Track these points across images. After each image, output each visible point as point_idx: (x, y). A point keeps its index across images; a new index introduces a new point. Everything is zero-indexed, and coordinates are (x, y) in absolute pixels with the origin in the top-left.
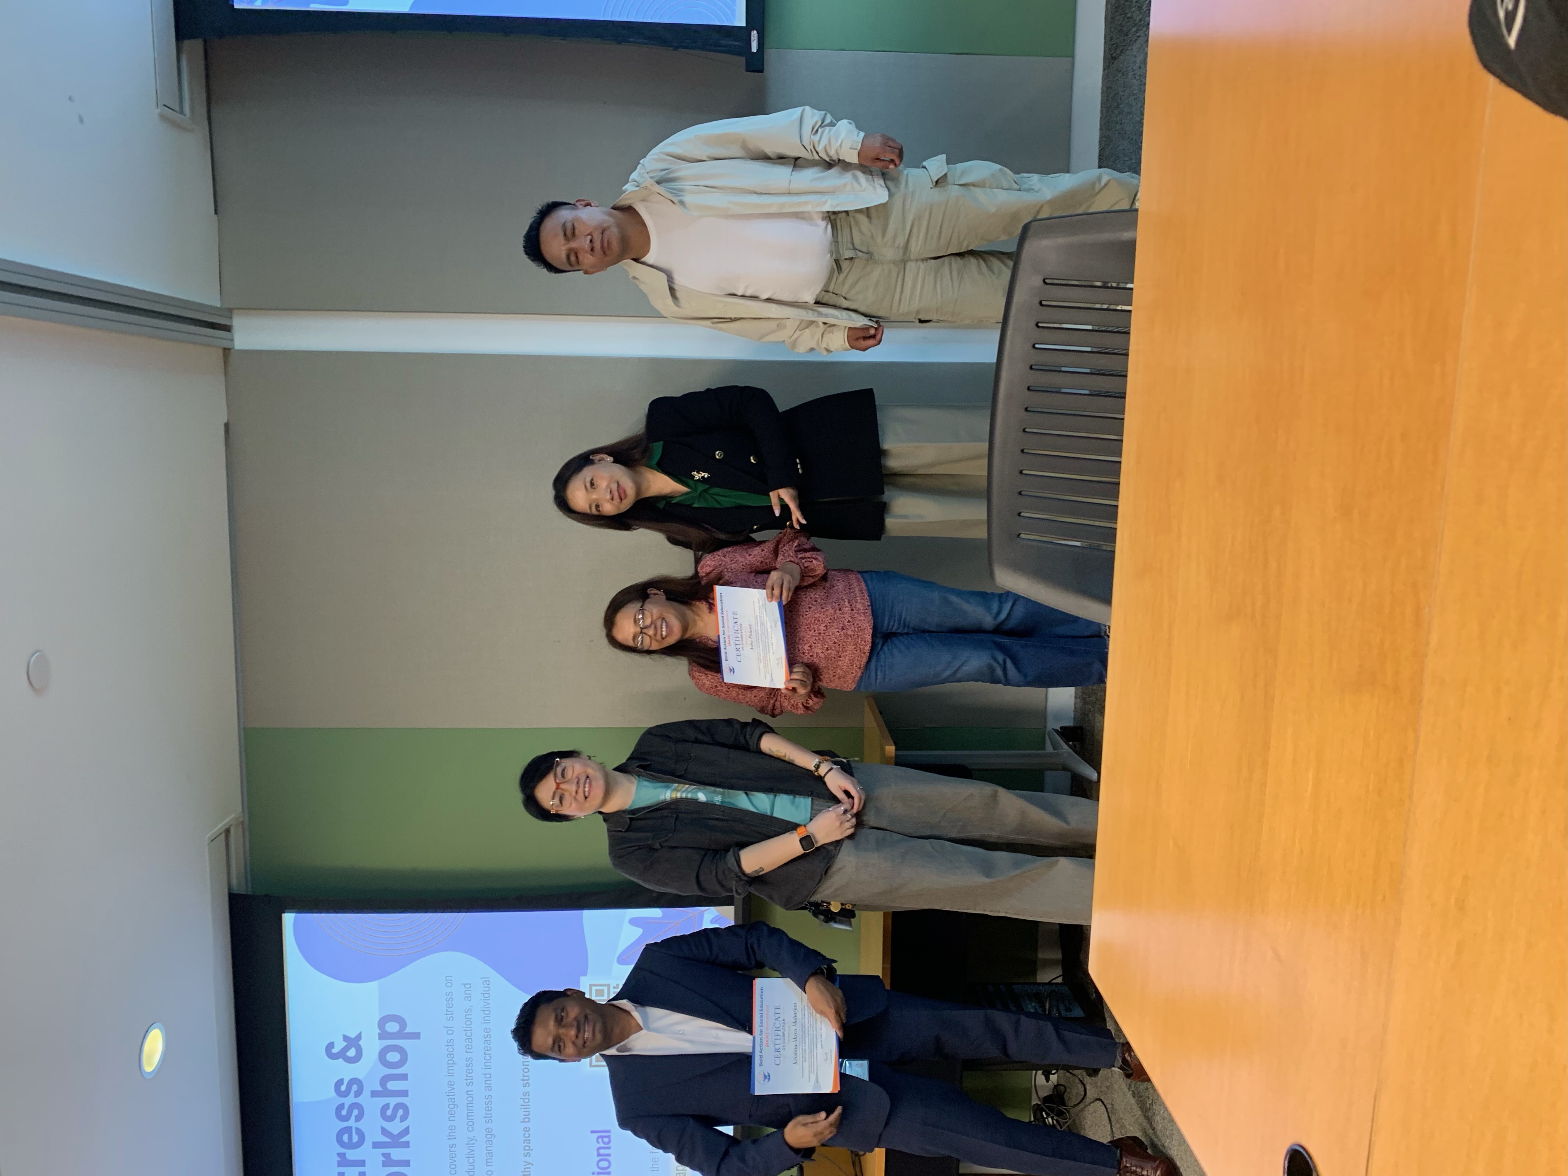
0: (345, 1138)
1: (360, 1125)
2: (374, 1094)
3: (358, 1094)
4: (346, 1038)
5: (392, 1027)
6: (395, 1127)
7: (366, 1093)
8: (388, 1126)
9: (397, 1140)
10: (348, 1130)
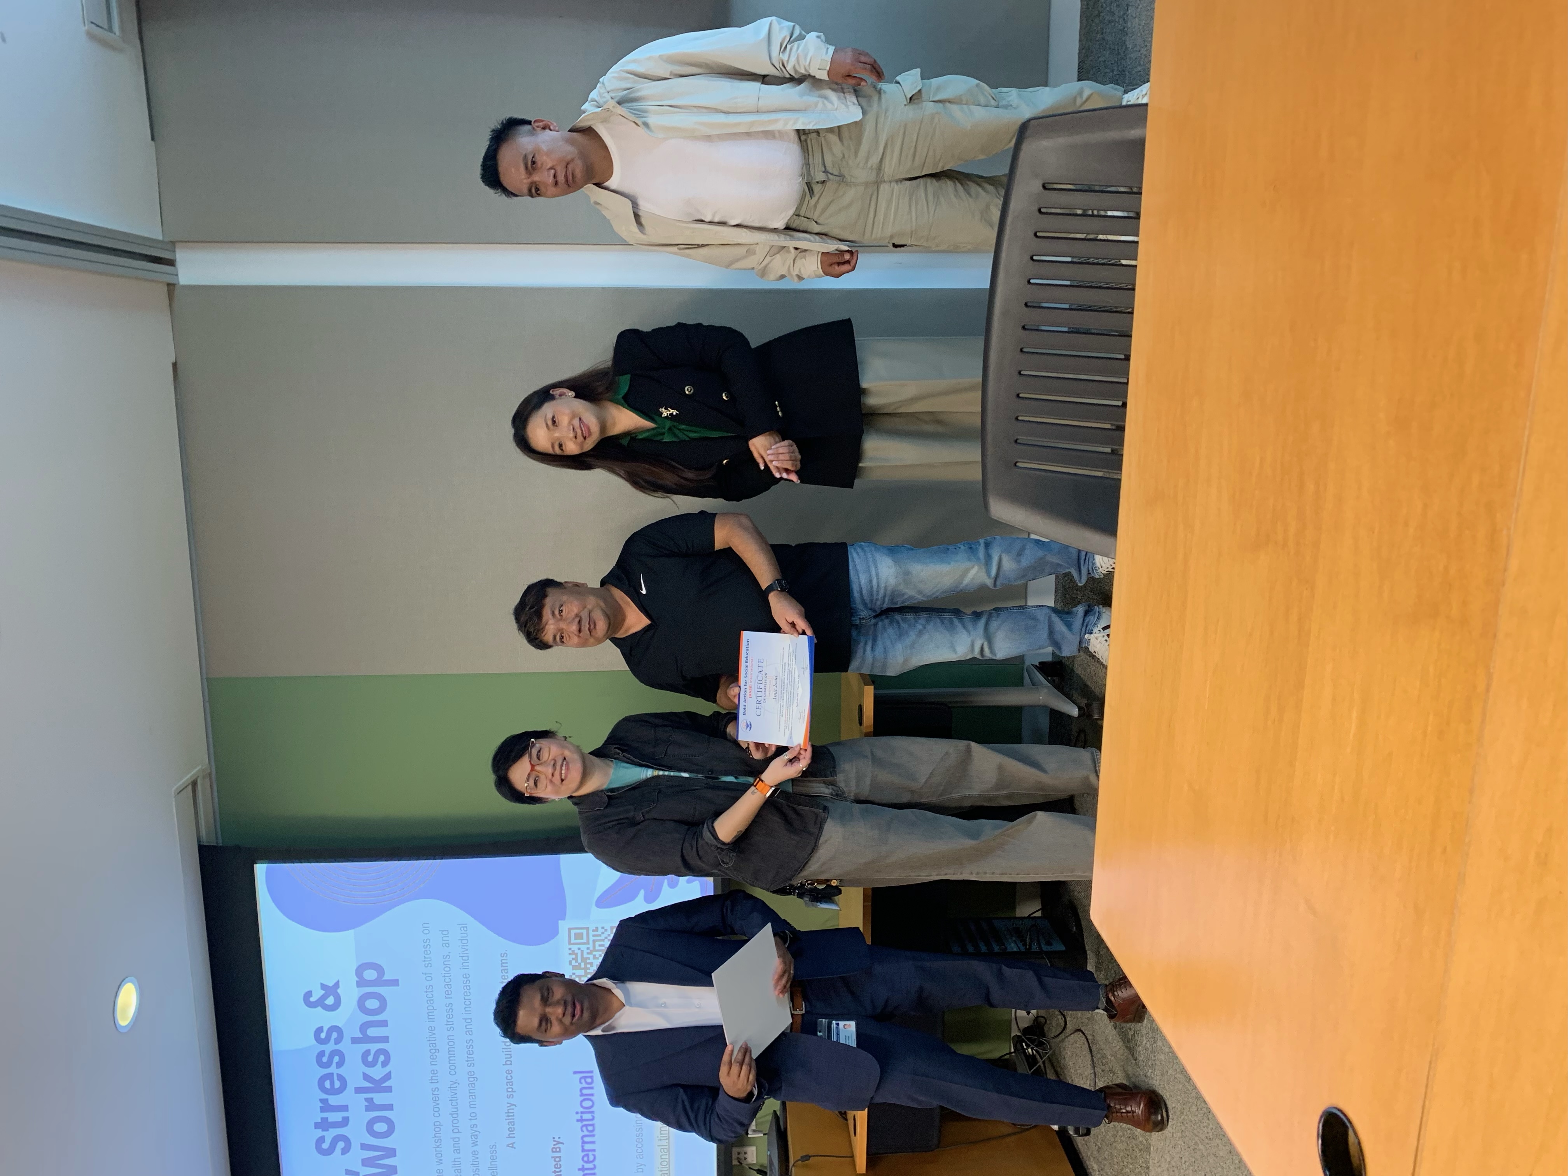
0: (327, 1084)
1: (341, 1071)
2: (355, 1041)
3: (338, 1041)
4: (323, 986)
5: (369, 974)
6: (377, 1072)
7: (347, 1039)
8: (370, 1071)
9: (380, 1085)
10: (330, 1076)
